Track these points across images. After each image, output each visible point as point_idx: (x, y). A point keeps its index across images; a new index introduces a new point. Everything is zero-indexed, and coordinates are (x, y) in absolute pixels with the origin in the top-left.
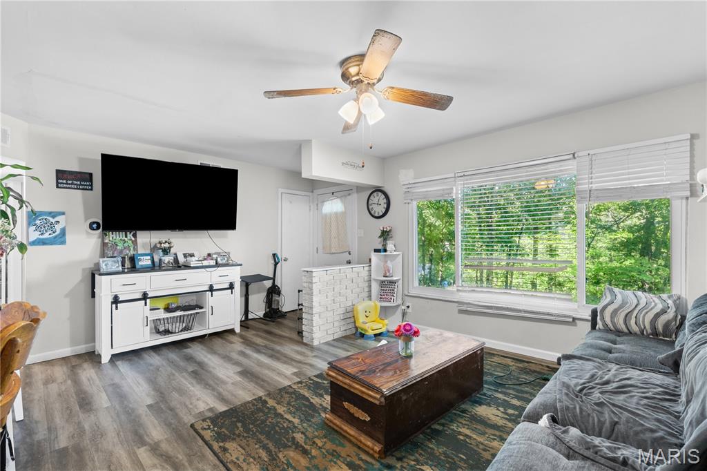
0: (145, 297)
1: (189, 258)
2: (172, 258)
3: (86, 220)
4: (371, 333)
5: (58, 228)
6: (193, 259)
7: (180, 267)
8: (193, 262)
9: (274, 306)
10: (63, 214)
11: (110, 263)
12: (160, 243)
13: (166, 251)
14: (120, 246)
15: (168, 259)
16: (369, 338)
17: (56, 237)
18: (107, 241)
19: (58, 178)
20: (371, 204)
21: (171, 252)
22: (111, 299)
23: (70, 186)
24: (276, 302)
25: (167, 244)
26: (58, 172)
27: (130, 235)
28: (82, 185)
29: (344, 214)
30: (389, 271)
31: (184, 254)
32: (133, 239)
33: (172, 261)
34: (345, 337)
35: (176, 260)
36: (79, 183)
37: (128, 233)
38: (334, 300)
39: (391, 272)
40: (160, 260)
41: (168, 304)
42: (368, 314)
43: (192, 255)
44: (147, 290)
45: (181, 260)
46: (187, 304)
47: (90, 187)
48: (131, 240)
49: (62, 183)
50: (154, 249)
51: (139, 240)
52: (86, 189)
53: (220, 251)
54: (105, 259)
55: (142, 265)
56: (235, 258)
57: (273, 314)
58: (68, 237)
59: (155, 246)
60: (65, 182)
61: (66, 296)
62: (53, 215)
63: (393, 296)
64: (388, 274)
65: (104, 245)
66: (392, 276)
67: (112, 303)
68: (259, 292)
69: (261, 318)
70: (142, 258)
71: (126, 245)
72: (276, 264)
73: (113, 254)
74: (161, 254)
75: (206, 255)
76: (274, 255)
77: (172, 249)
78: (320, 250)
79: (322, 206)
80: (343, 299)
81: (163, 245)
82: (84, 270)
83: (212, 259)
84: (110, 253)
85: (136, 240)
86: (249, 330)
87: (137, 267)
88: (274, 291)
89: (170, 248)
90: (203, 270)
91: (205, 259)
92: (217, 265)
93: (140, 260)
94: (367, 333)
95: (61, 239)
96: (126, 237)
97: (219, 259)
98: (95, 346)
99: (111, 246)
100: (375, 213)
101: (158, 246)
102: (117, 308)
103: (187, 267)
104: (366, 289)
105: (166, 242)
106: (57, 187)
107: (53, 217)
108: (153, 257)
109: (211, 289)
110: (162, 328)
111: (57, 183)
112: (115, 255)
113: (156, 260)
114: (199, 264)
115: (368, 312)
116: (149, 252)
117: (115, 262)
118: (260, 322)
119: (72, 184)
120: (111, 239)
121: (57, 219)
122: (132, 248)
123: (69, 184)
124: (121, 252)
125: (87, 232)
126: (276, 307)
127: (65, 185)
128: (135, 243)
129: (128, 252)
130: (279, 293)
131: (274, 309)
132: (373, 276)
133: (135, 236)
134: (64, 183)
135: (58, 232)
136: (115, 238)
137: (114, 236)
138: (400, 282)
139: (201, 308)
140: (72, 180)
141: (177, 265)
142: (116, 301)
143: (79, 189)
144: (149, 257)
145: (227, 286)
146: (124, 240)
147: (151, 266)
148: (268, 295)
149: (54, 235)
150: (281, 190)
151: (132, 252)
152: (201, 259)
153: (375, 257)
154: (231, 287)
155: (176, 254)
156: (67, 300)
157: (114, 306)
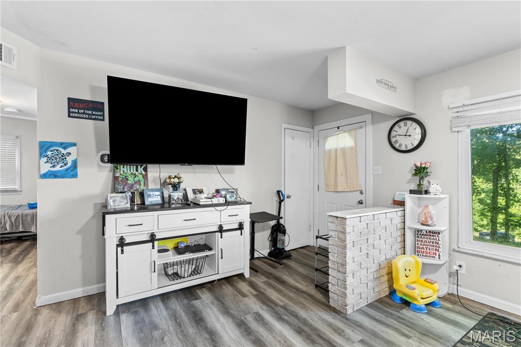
0: (152, 239)
1: (198, 195)
2: (182, 194)
3: (98, 152)
4: (421, 303)
5: (70, 160)
6: (203, 196)
7: (189, 205)
8: (202, 199)
9: (279, 246)
10: (75, 145)
11: (118, 199)
12: (170, 178)
13: (176, 187)
14: (131, 180)
15: (177, 195)
16: (419, 310)
17: (67, 170)
18: (117, 175)
19: (70, 107)
20: (395, 136)
21: (181, 187)
22: (116, 242)
23: (81, 116)
24: (281, 242)
25: (176, 179)
26: (70, 99)
27: (140, 169)
28: (94, 115)
29: (354, 149)
30: (432, 219)
31: (193, 190)
32: (144, 173)
33: (181, 197)
34: (380, 301)
35: (185, 196)
36: (90, 112)
37: (139, 167)
38: (367, 253)
39: (434, 219)
40: (170, 196)
41: (178, 243)
42: (407, 273)
43: (201, 192)
44: (155, 231)
45: (191, 196)
46: (196, 243)
47: (102, 118)
48: (141, 174)
49: (73, 112)
50: (164, 184)
51: (150, 175)
52: (97, 119)
53: (228, 187)
54: (114, 195)
55: (151, 202)
56: (243, 195)
57: (278, 254)
58: (80, 170)
59: (165, 181)
60: (76, 111)
61: (79, 233)
62: (65, 146)
63: (438, 251)
64: (430, 222)
65: (115, 179)
66: (435, 225)
67: (118, 246)
68: (263, 230)
69: (266, 258)
70: (151, 193)
71: (137, 179)
72: (281, 201)
73: (123, 188)
74: (171, 189)
75: (214, 191)
76: (279, 192)
77: (181, 184)
78: (322, 187)
79: (325, 142)
80: (376, 252)
81: (172, 180)
82: (95, 205)
83: (221, 197)
84: (120, 188)
85: (146, 175)
86: (258, 274)
87: (147, 203)
88: (278, 230)
89: (179, 183)
90: (212, 208)
91: (214, 196)
92: (227, 203)
93: (149, 196)
94: (415, 303)
95: (72, 172)
96: (137, 171)
97: (228, 196)
98: (105, 287)
99: (122, 181)
100: (400, 145)
101: (168, 181)
102: (122, 251)
103: (197, 205)
104: (399, 239)
105: (175, 177)
106: (69, 116)
107: (65, 148)
108: (163, 193)
109: (221, 230)
110: (170, 271)
111: (69, 112)
112: (126, 190)
113: (166, 195)
114: (209, 202)
115: (408, 270)
116: (159, 187)
117: (123, 198)
118: (266, 263)
119: (84, 113)
120: (122, 172)
121: (68, 150)
122: (142, 183)
123: (81, 113)
124: (131, 186)
125: (99, 164)
126: (281, 247)
127: (76, 115)
128: (145, 177)
129: (138, 186)
130: (284, 232)
131: (279, 249)
132: (408, 224)
133: (145, 170)
134: (75, 113)
135: (69, 164)
136: (125, 171)
137: (125, 169)
138: (446, 234)
139: (210, 249)
140: (84, 109)
141: (186, 203)
142: (122, 243)
143: (91, 119)
144: (158, 193)
145: (236, 226)
146: (135, 174)
147: (160, 202)
148: (272, 234)
149: (65, 167)
150: (284, 126)
151: (142, 187)
152: (210, 196)
153: (410, 200)
154: (241, 227)
155: (185, 190)
156: (80, 237)
157: (119, 249)
